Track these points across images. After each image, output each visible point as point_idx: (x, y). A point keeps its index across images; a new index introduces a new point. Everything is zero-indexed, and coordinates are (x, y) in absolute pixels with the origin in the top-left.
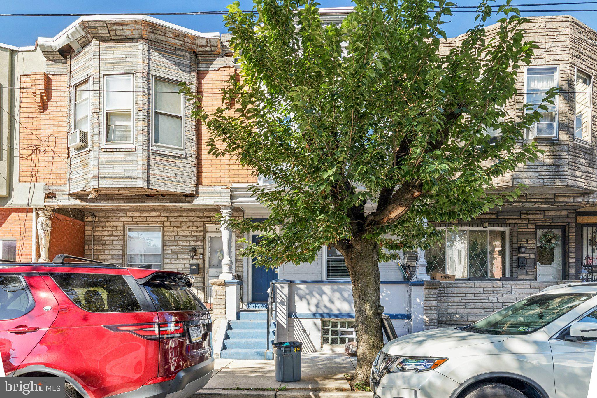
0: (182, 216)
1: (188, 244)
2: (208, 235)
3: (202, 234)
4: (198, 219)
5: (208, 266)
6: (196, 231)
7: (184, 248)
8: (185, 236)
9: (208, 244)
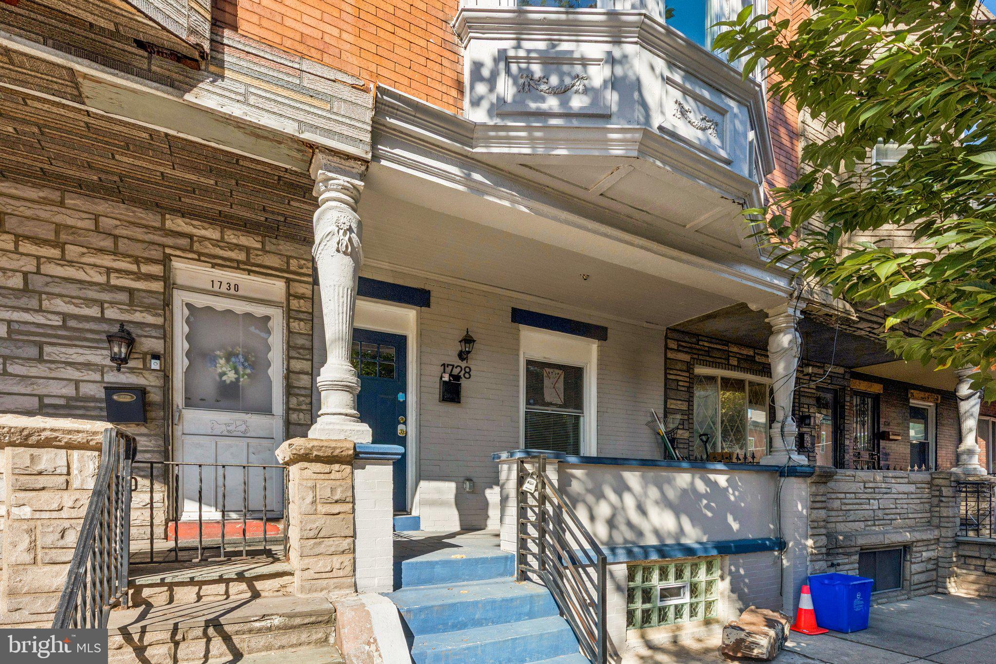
0: (62, 204)
1: (94, 312)
2: (180, 298)
3: (158, 286)
4: (139, 233)
5: (179, 398)
6: (128, 273)
7: (72, 323)
8: (80, 282)
9: (180, 329)
